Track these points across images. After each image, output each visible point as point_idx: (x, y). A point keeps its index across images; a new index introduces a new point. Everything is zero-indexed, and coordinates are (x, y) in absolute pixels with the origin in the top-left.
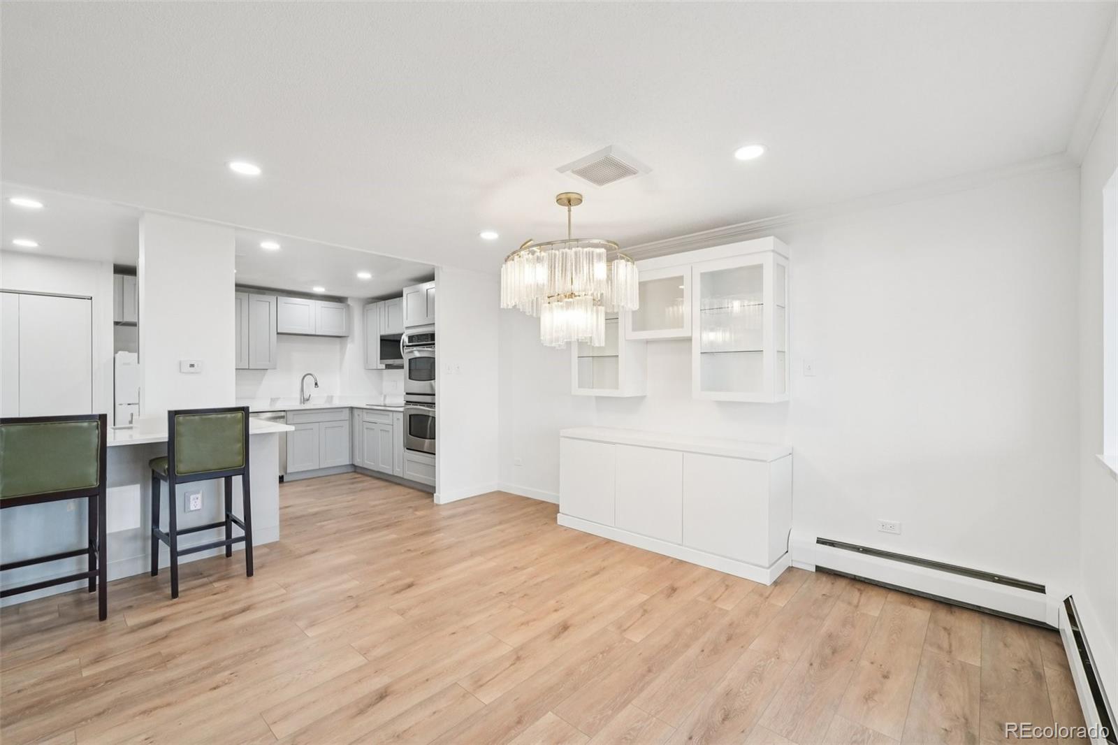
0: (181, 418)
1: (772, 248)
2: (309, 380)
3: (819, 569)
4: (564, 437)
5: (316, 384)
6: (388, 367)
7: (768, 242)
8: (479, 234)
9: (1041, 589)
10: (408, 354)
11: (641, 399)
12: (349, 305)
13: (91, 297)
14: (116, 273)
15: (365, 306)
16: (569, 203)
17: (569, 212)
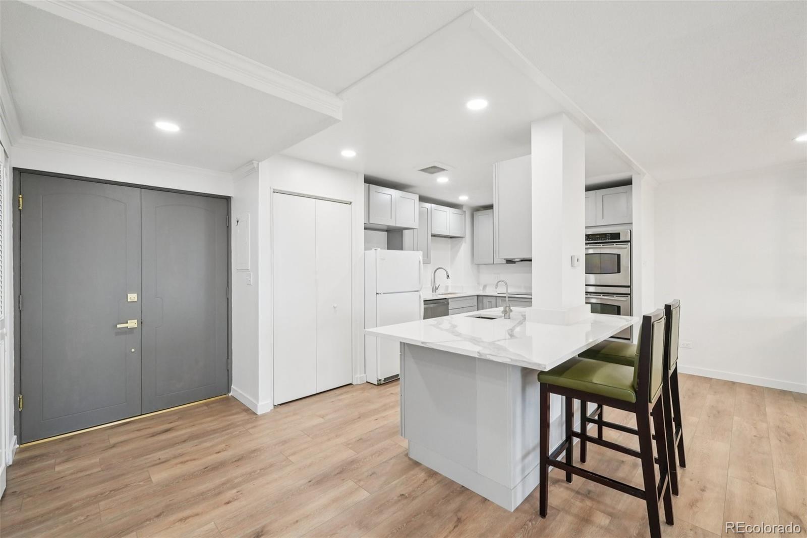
2: (441, 274)
5: (448, 276)
12: (465, 212)
13: (351, 203)
14: (365, 182)
15: (475, 213)
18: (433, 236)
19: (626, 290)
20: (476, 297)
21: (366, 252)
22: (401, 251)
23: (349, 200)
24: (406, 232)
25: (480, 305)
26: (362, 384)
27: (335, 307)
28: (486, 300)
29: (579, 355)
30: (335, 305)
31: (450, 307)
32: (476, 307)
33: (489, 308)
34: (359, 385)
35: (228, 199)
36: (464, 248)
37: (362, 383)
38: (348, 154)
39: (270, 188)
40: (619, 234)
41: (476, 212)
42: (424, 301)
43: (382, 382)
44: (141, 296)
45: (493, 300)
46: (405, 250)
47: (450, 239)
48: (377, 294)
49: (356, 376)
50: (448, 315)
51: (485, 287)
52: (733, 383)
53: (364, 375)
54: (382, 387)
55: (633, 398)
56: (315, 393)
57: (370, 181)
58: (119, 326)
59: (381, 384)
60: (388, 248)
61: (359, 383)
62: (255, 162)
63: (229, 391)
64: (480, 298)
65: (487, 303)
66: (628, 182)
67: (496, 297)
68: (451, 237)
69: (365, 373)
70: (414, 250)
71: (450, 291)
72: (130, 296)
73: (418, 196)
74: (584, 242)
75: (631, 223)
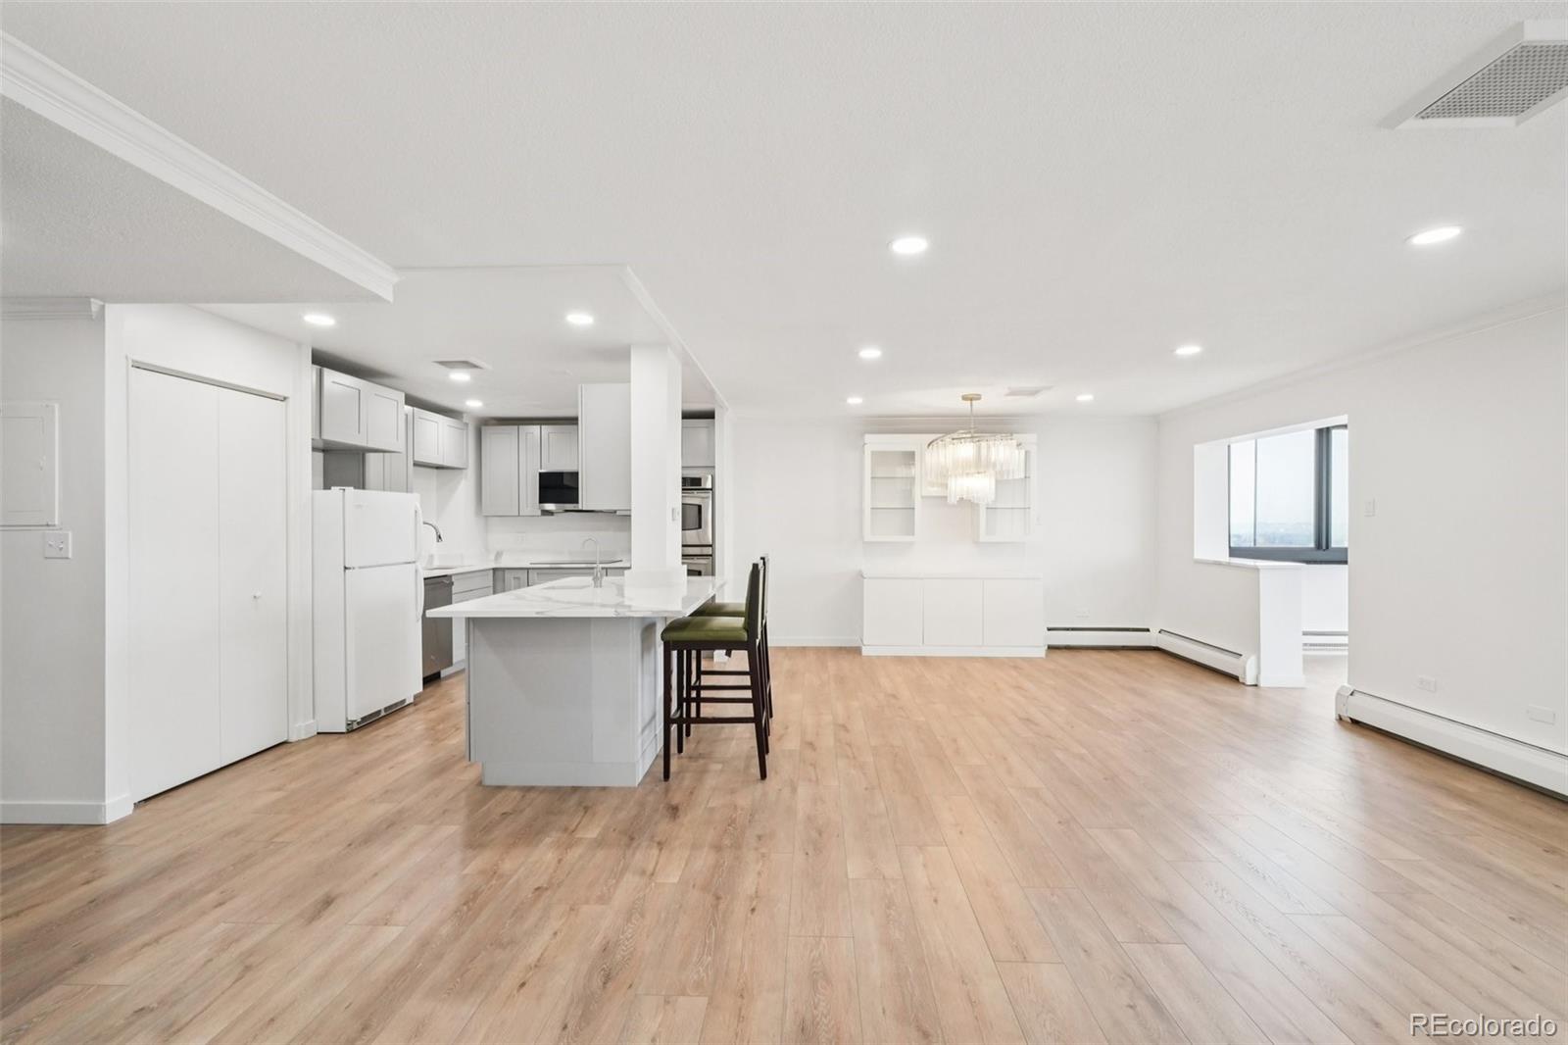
2: (426, 533)
3: (1050, 648)
4: (874, 577)
9: (1148, 630)
12: (467, 424)
13: (285, 399)
14: (313, 363)
15: (483, 428)
16: (971, 400)
17: (971, 405)
18: (416, 464)
19: (708, 551)
20: (491, 572)
23: (282, 393)
24: (371, 457)
25: (499, 586)
26: (310, 738)
27: (256, 598)
28: (508, 575)
29: (691, 615)
30: (258, 595)
31: (454, 589)
32: (491, 590)
33: (515, 589)
34: (304, 740)
36: (465, 486)
37: (309, 736)
39: (127, 357)
41: (487, 427)
42: (425, 579)
43: (355, 726)
45: (523, 575)
46: (369, 489)
47: (435, 471)
48: (346, 568)
49: (297, 725)
50: (451, 603)
51: (498, 555)
52: (804, 648)
53: (312, 721)
54: (355, 736)
55: (745, 636)
56: (219, 767)
57: (323, 360)
59: (353, 731)
61: (303, 737)
64: (499, 573)
65: (513, 581)
66: (710, 415)
67: (528, 569)
68: (439, 468)
69: (314, 718)
70: (384, 490)
71: (436, 564)
73: (403, 395)
74: (681, 488)
75: (714, 467)
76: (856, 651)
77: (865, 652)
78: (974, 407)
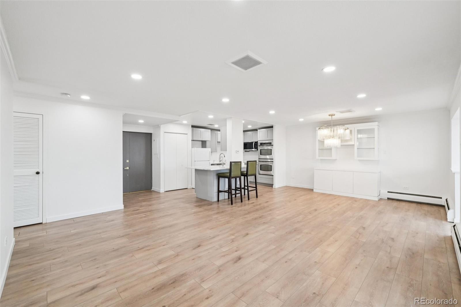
0: (249, 163)
1: (377, 125)
3: (388, 199)
4: (316, 169)
5: (225, 156)
6: (246, 151)
7: (376, 123)
8: (299, 120)
9: (441, 198)
10: (260, 148)
11: (336, 160)
14: (192, 127)
16: (332, 116)
17: (332, 117)
18: (218, 142)
19: (273, 160)
21: (192, 149)
22: (205, 148)
23: (186, 133)
24: (207, 141)
27: (182, 165)
35: (151, 134)
38: (185, 122)
39: (164, 131)
40: (271, 143)
42: (211, 164)
44: (129, 161)
48: (195, 161)
49: (189, 186)
53: (191, 186)
56: (176, 189)
57: (194, 127)
58: (125, 168)
60: (202, 148)
62: (160, 125)
63: (151, 189)
66: (272, 127)
72: (127, 161)
73: (210, 130)
75: (273, 140)
76: (312, 190)
77: (314, 191)
78: (333, 118)
